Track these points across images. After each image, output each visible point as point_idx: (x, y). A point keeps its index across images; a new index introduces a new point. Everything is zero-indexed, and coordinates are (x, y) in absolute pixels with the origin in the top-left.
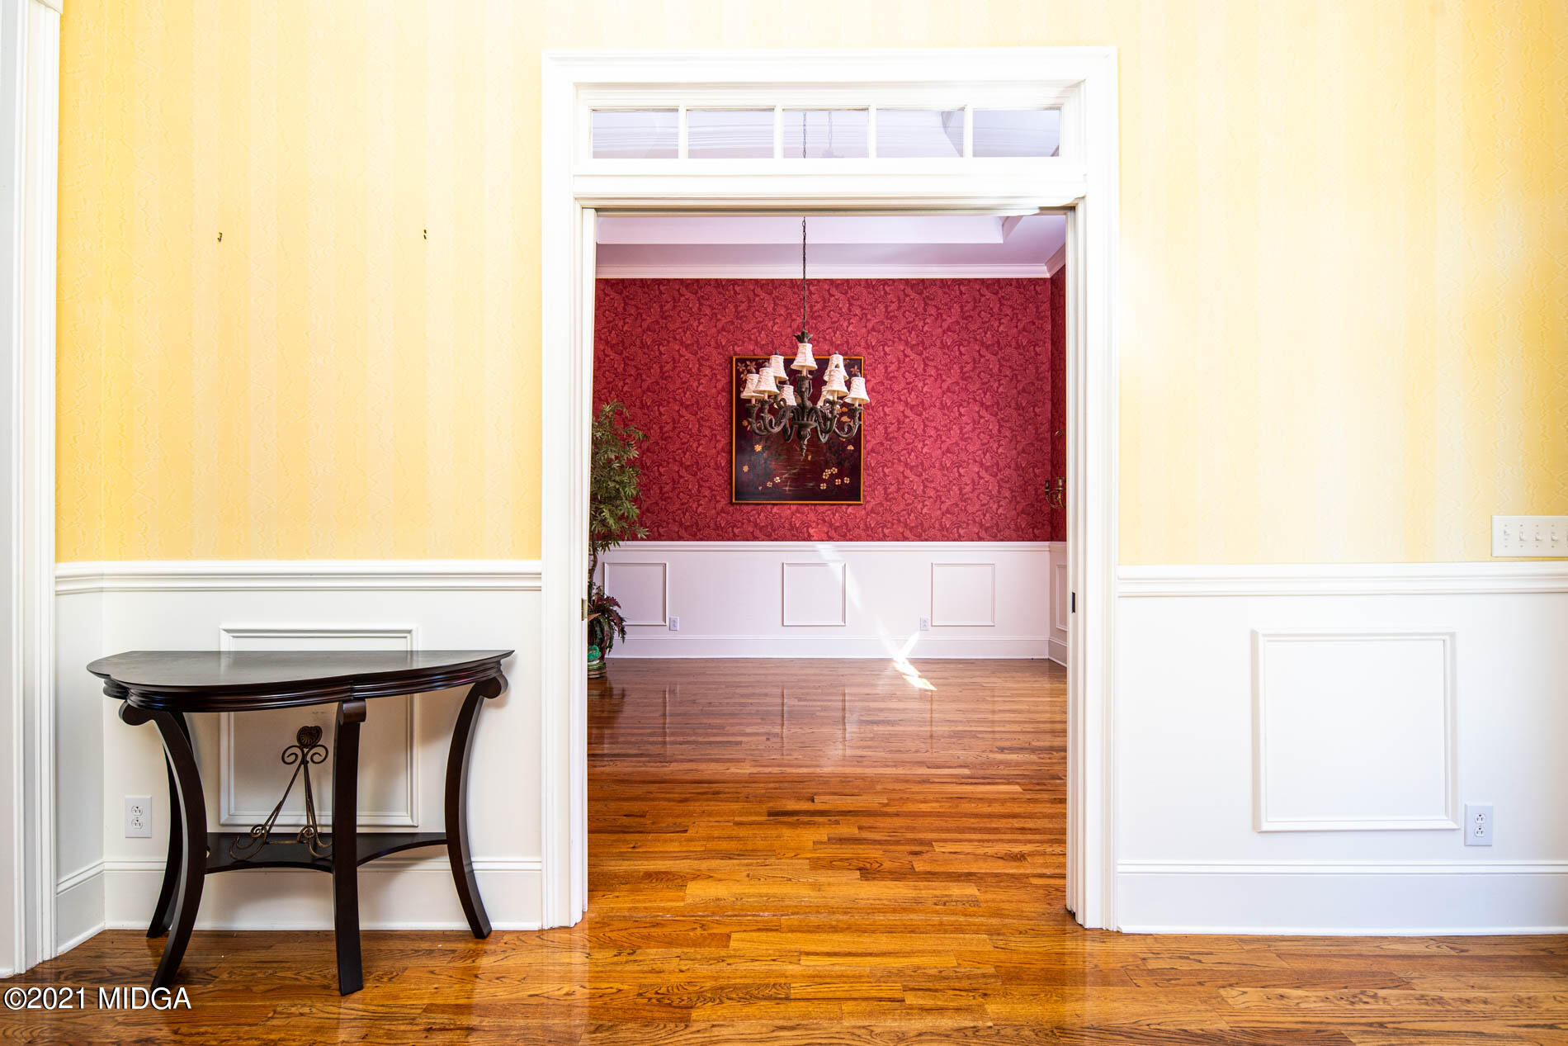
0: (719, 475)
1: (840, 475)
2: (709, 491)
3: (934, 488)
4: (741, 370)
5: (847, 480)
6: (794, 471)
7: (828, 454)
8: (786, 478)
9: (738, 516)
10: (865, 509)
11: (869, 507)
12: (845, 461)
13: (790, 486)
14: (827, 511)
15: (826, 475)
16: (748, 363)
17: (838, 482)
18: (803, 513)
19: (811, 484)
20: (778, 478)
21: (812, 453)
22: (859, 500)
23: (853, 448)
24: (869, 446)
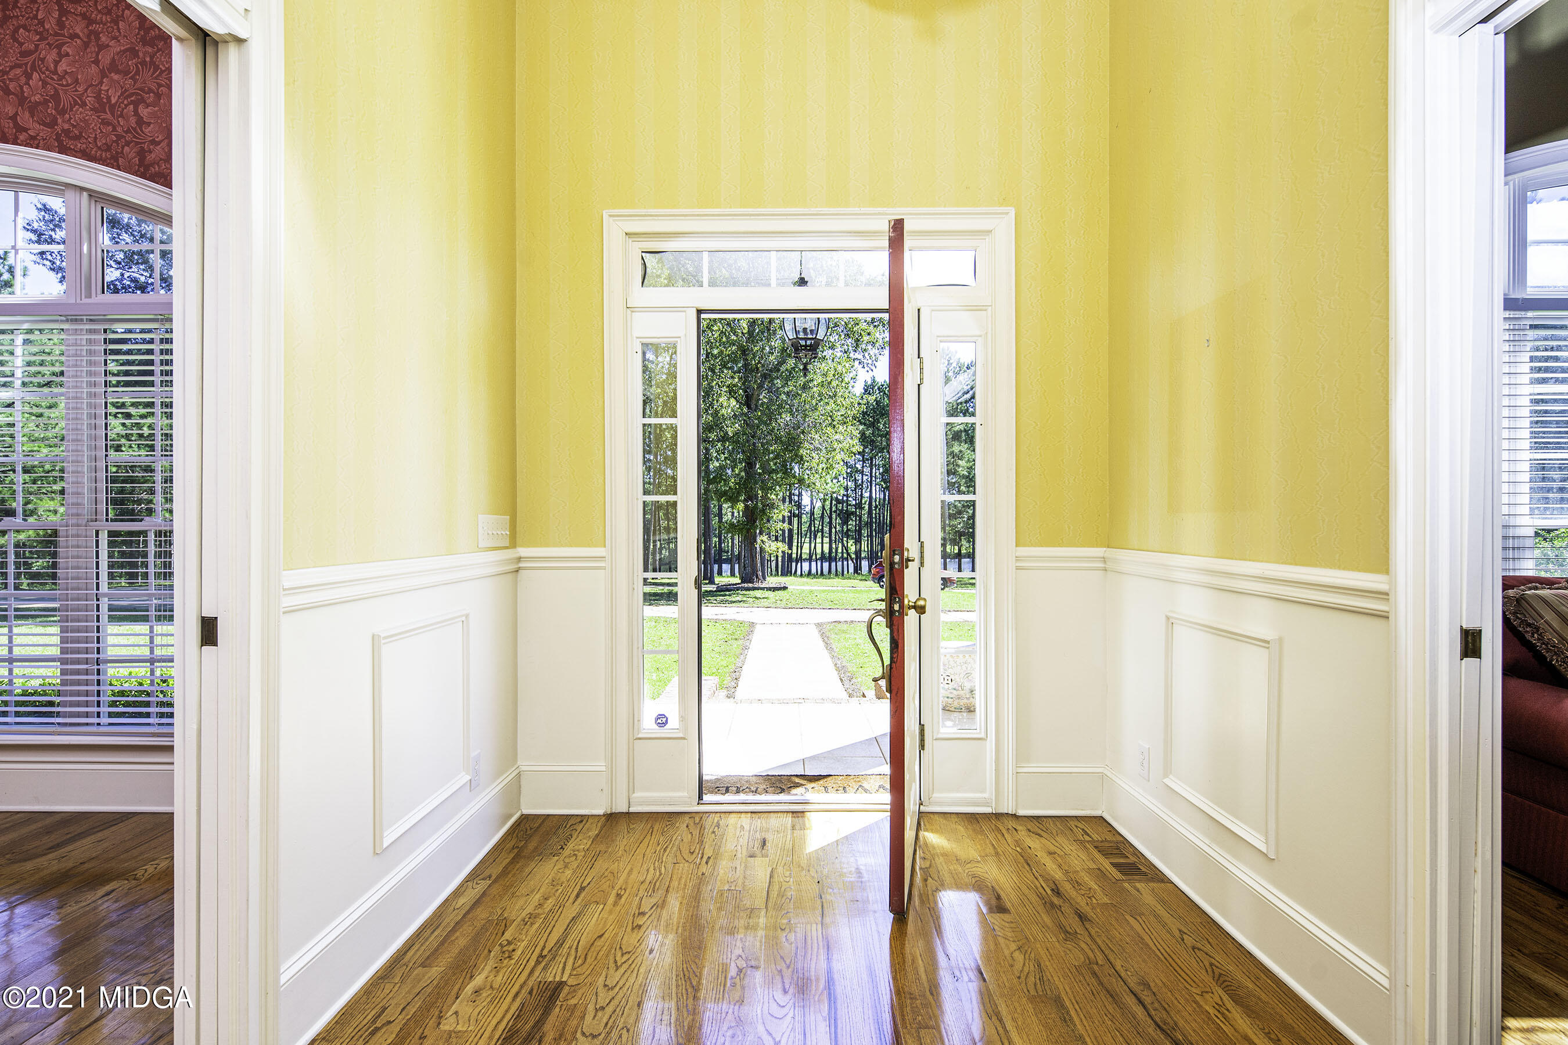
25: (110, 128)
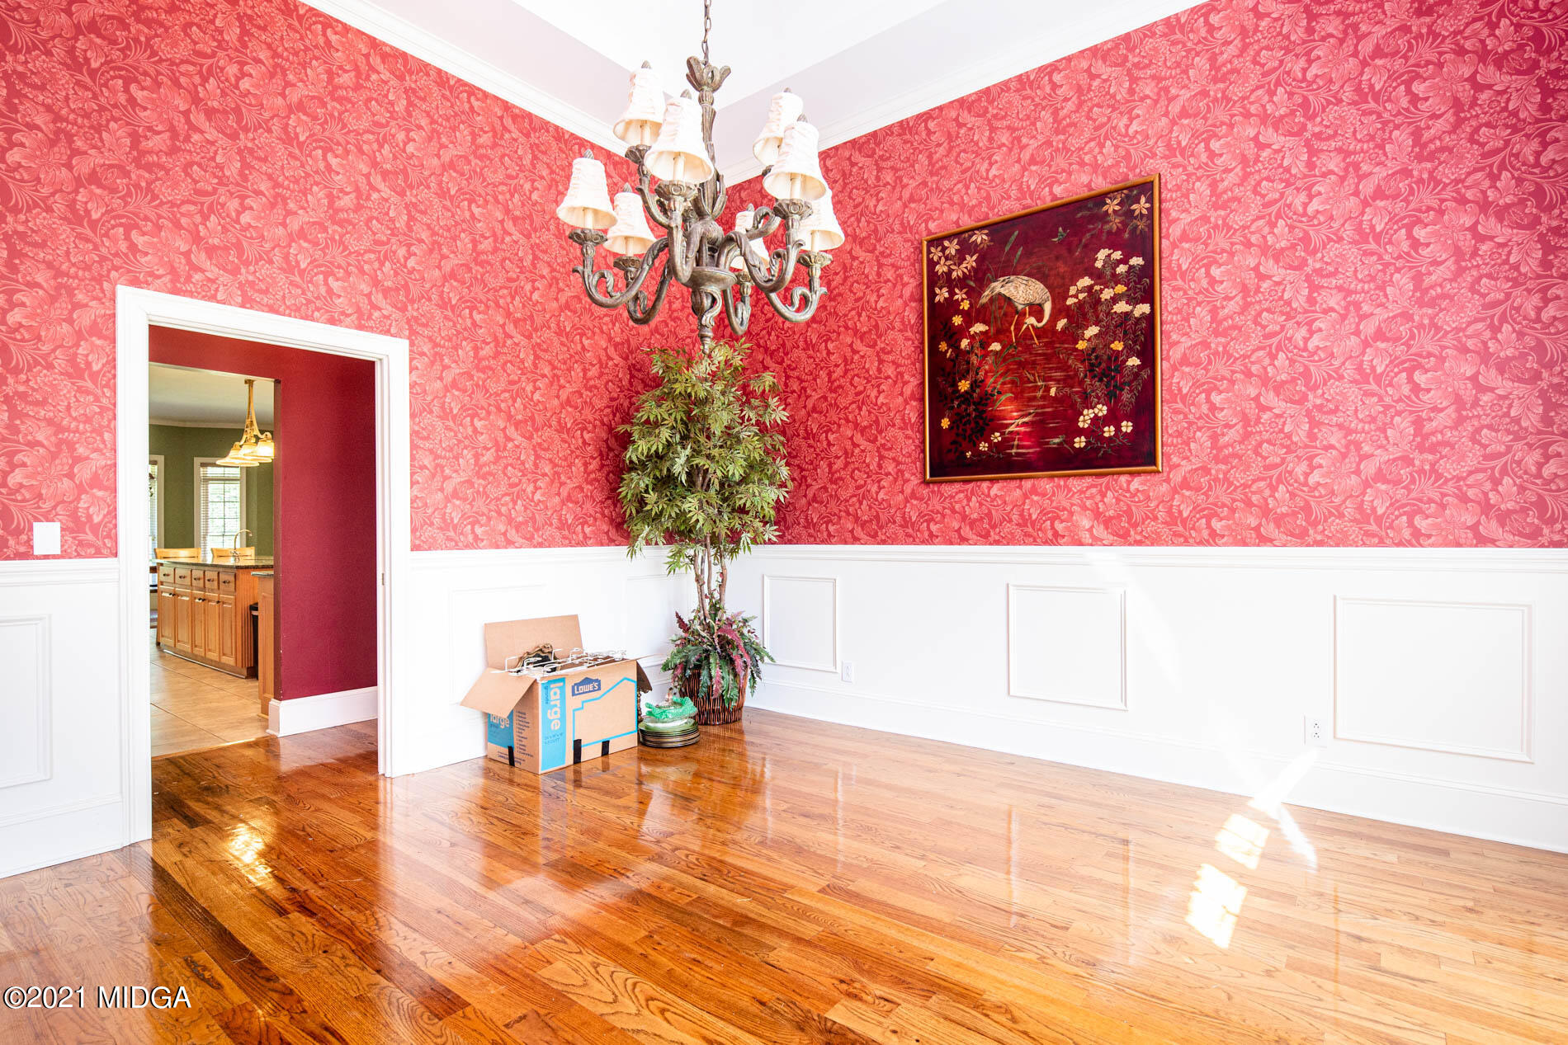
0: (908, 437)
2: (893, 465)
3: (1340, 426)
5: (1127, 427)
7: (1088, 381)
9: (936, 503)
14: (1088, 488)
16: (946, 243)
17: (1109, 431)
20: (997, 434)
22: (1154, 463)
24: (1176, 354)
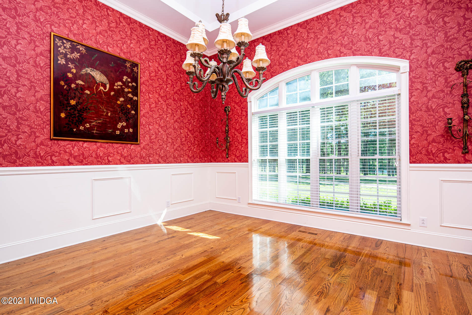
1: (127, 127)
4: (58, 44)
6: (99, 121)
8: (93, 125)
10: (140, 147)
11: (142, 146)
12: (130, 119)
13: (96, 130)
15: (119, 125)
18: (105, 148)
19: (110, 131)
21: (111, 111)
23: (134, 113)
25: (369, 45)
